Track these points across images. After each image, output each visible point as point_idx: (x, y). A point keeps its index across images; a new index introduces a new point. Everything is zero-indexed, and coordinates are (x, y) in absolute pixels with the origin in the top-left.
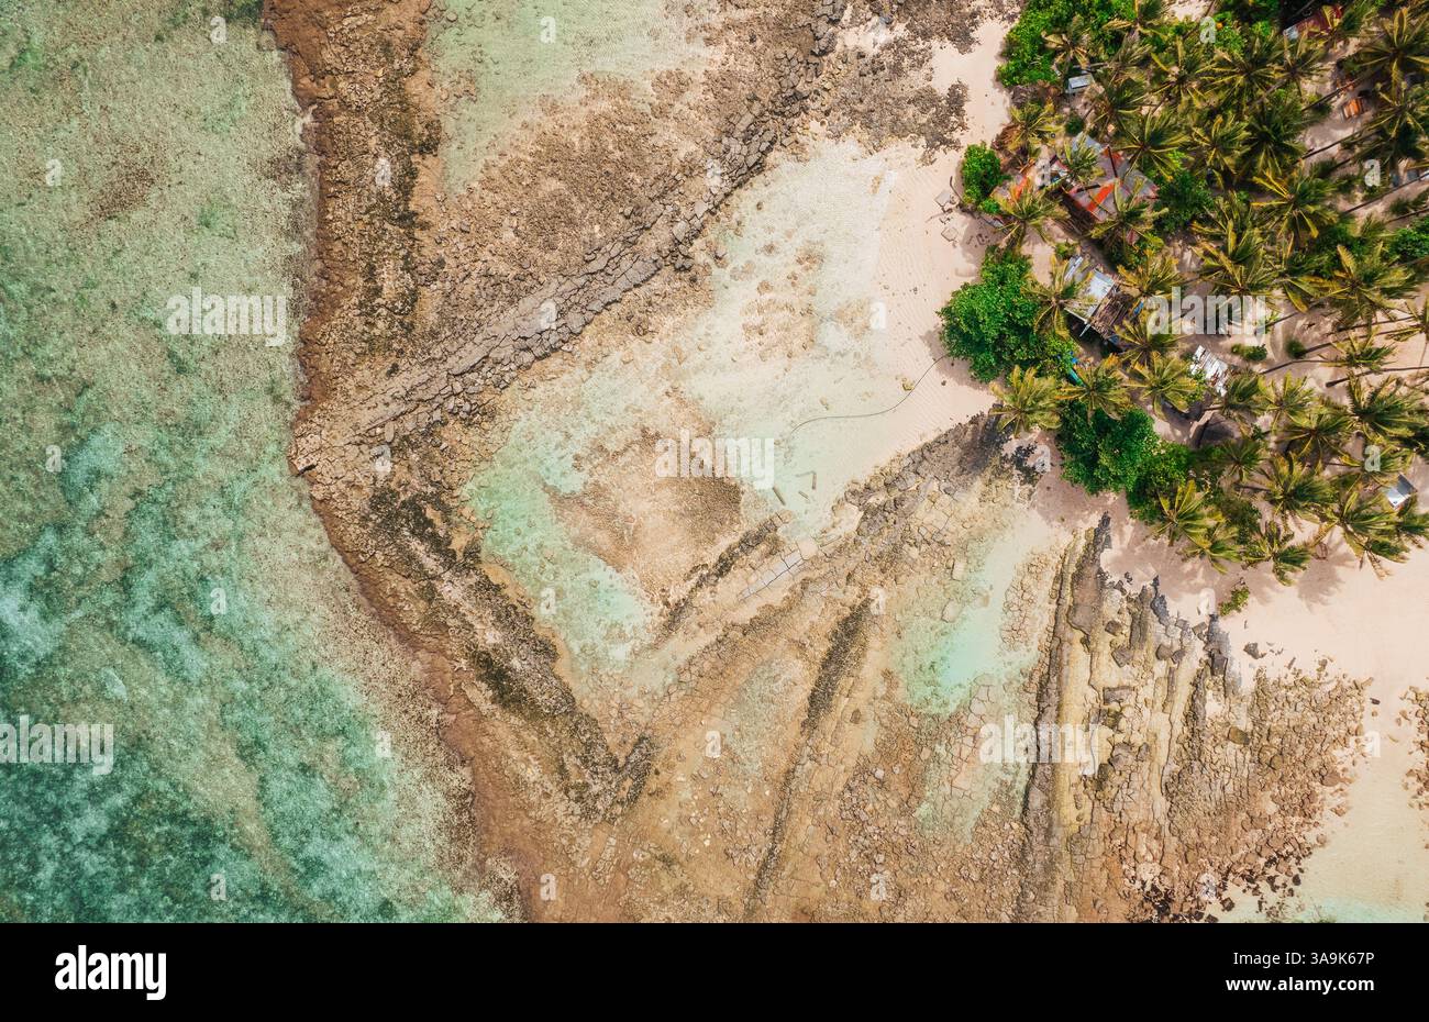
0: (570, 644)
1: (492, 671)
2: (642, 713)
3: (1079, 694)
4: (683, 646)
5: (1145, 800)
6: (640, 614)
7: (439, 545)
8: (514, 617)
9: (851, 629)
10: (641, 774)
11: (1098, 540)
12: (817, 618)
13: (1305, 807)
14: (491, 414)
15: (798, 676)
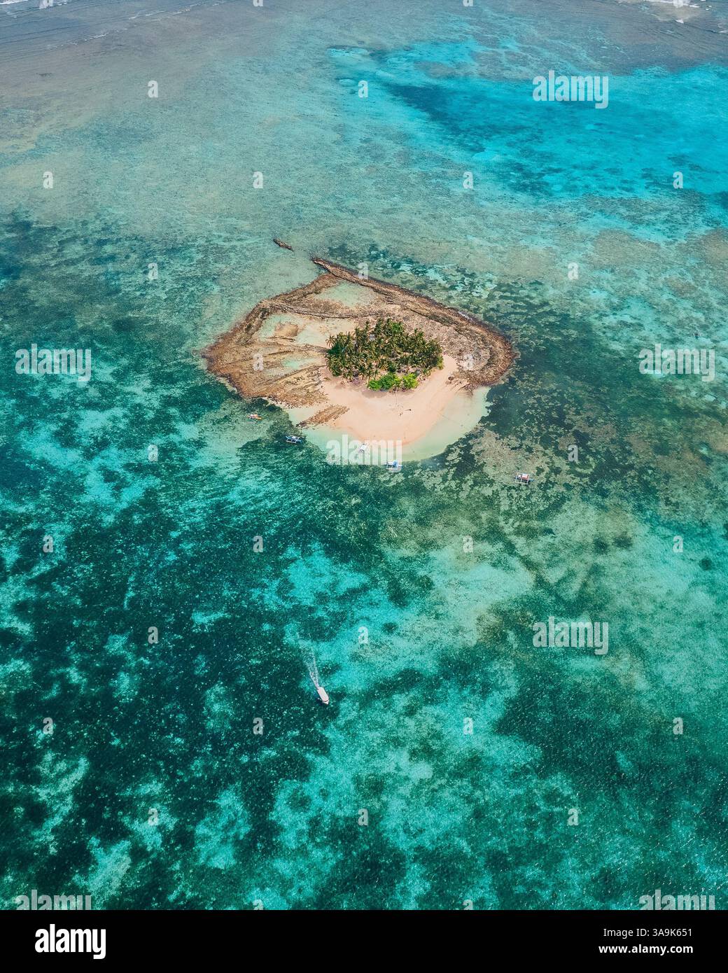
0: (260, 332)
1: (250, 327)
2: (257, 341)
3: (299, 375)
4: (270, 340)
5: (289, 388)
6: (271, 335)
7: (263, 316)
8: (260, 325)
9: (287, 352)
10: (248, 344)
11: (323, 366)
12: (286, 349)
13: (303, 403)
14: (285, 312)
15: (276, 351)
